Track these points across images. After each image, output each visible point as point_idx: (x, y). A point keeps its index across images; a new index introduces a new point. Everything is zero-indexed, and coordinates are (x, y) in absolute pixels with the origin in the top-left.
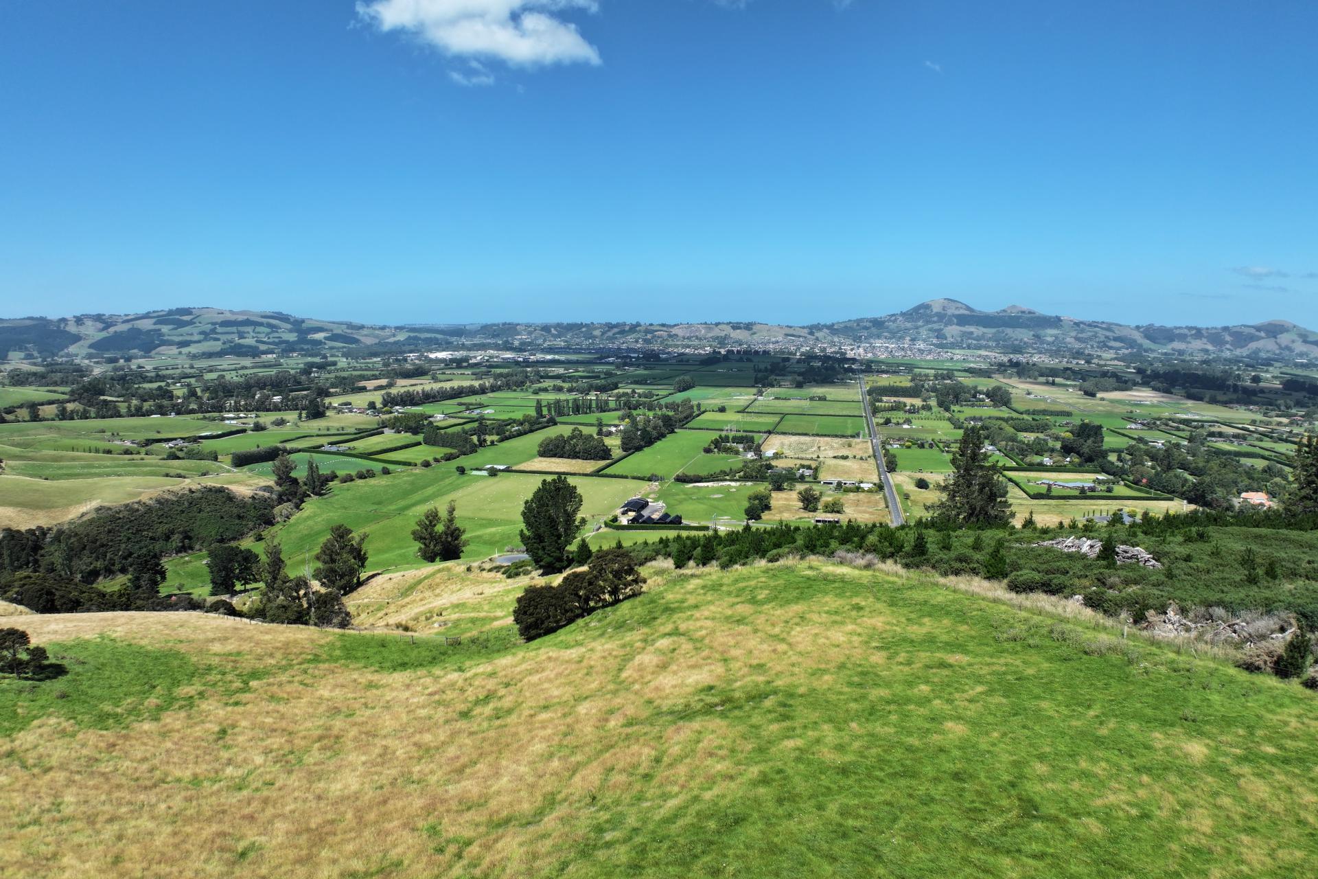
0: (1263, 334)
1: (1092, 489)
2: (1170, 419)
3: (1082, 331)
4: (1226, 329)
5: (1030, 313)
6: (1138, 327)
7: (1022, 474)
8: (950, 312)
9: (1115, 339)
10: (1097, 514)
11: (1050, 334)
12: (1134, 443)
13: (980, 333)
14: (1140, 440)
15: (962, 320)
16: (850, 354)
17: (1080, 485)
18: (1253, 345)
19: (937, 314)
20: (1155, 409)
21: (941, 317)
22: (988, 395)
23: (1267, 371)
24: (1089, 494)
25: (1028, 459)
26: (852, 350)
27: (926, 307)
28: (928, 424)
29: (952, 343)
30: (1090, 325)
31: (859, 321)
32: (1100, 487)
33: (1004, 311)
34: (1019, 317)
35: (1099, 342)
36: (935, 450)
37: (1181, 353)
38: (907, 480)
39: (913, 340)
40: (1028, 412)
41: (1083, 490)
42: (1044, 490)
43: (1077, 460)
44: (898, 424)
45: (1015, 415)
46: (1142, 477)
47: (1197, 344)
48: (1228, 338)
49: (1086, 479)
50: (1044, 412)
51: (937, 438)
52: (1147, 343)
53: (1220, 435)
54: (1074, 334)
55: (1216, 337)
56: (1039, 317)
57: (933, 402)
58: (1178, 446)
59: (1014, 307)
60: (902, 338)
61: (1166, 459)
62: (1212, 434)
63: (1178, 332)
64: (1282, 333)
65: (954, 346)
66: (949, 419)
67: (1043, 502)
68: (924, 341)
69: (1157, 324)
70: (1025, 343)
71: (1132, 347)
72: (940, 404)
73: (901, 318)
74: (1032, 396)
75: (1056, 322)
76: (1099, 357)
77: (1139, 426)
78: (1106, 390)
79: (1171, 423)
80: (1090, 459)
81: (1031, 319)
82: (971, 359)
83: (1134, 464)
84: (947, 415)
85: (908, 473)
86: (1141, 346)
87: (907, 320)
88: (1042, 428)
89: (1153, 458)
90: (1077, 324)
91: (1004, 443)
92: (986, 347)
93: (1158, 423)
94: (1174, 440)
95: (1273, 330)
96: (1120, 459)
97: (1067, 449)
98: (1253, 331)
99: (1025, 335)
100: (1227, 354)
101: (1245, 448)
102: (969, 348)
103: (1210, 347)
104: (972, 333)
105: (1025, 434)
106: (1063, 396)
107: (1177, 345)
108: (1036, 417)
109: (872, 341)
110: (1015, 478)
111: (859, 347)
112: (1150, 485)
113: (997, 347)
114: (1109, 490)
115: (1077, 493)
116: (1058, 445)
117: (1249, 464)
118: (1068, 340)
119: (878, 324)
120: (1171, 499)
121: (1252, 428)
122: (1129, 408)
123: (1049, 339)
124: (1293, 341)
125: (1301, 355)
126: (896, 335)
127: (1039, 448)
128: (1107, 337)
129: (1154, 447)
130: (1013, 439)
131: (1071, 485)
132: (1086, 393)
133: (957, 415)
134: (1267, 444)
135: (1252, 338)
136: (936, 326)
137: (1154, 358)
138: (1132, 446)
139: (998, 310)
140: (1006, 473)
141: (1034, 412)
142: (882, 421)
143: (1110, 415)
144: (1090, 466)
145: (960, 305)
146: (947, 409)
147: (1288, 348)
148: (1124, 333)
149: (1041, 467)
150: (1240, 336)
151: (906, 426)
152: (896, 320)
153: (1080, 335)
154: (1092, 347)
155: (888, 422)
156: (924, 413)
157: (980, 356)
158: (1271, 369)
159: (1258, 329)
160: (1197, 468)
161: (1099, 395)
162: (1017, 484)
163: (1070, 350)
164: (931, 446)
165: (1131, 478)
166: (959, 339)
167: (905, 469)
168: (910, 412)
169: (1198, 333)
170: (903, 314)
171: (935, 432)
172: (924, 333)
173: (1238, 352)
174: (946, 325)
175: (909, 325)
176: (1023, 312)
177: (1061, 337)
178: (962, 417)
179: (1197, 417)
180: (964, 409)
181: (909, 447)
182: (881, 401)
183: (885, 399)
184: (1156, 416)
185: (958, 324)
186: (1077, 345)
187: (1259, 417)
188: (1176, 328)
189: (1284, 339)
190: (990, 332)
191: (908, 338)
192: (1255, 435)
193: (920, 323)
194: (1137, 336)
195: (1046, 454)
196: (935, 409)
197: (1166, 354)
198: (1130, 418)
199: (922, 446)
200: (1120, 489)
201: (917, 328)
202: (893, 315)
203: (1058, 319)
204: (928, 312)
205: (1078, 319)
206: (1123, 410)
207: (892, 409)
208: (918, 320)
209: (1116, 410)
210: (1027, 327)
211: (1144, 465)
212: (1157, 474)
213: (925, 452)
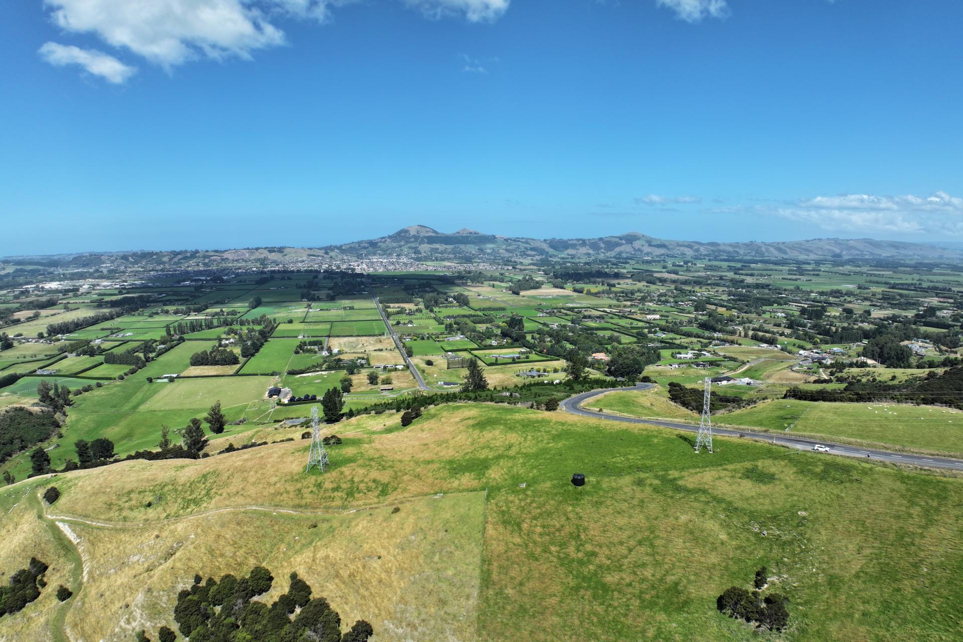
0: (624, 242)
1: (519, 358)
2: (563, 308)
3: (510, 245)
4: (601, 239)
5: (475, 233)
6: (545, 241)
7: (481, 352)
8: (422, 235)
9: (532, 249)
10: (521, 372)
11: (489, 247)
12: (541, 326)
13: (443, 249)
14: (545, 324)
15: (431, 240)
16: (358, 270)
17: (512, 355)
18: (618, 249)
19: (414, 236)
20: (555, 301)
21: (416, 238)
22: (454, 298)
23: (624, 268)
24: (517, 360)
25: (484, 343)
26: (358, 266)
27: (406, 231)
28: (423, 322)
29: (425, 257)
30: (514, 240)
31: (359, 243)
32: (522, 356)
33: (459, 233)
34: (468, 237)
35: (521, 252)
36: (431, 340)
37: (573, 257)
38: (420, 361)
39: (398, 255)
40: (480, 310)
41: (513, 359)
42: (494, 361)
43: (510, 341)
44: (405, 324)
45: (472, 312)
46: (544, 348)
47: (583, 250)
48: (602, 245)
49: (515, 352)
50: (490, 309)
51: (430, 332)
52: (551, 251)
53: (590, 317)
54: (504, 247)
55: (594, 245)
56: (481, 236)
57: (422, 306)
58: (565, 326)
59: (465, 229)
60: (390, 254)
61: (557, 336)
62: (585, 317)
63: (570, 242)
64: (636, 240)
65: (426, 259)
66: (434, 318)
67: (494, 367)
68: (406, 255)
69: (557, 238)
70: (473, 255)
71: (542, 254)
72: (427, 308)
73: (389, 240)
74: (481, 297)
75: (492, 239)
76: (521, 263)
77: (545, 315)
78: (526, 289)
79: (563, 311)
80: (516, 340)
81: (476, 238)
82: (440, 269)
83: (540, 341)
84: (432, 315)
85: (420, 357)
86: (547, 253)
87: (393, 241)
88: (490, 321)
89: (551, 336)
90: (506, 240)
91: (469, 333)
92: (448, 259)
93: (555, 311)
94: (563, 322)
95: (630, 239)
96: (533, 338)
97: (504, 335)
98: (617, 240)
99: (472, 249)
100: (602, 256)
101: (603, 324)
102: (437, 259)
103: (591, 252)
104: (438, 249)
105: (480, 325)
106: (500, 296)
107: (571, 251)
108: (486, 313)
109: (370, 257)
110: (478, 355)
111: (362, 263)
112: (548, 353)
113: (455, 258)
114: (527, 357)
115: (510, 361)
116: (499, 332)
117: (602, 335)
118: (501, 251)
119: (373, 244)
120: (559, 360)
121: (608, 310)
122: (539, 302)
123: (489, 251)
124: (643, 246)
125: (648, 254)
126: (386, 252)
127: (489, 335)
128: (525, 248)
129: (552, 328)
130: (474, 331)
131: (507, 356)
132: (514, 293)
133: (439, 315)
134: (616, 320)
135: (618, 245)
136: (413, 245)
137: (556, 262)
138: (540, 329)
139: (454, 232)
140: (473, 352)
141: (484, 309)
142: (394, 322)
143: (528, 307)
144: (517, 344)
145: (429, 230)
146: (432, 311)
147: (639, 250)
148: (537, 245)
149: (491, 347)
150: (610, 244)
151: (410, 325)
152: (385, 241)
153: (508, 248)
154: (517, 255)
155: (398, 323)
156: (418, 315)
157: (445, 267)
158: (627, 266)
159: (621, 238)
160: (573, 340)
161: (522, 293)
162: (480, 358)
163: (502, 258)
164: (428, 338)
165: (538, 349)
166: (429, 254)
167: (417, 354)
168: (409, 314)
169: (584, 243)
170: (390, 237)
171: (427, 328)
172: (405, 250)
173: (609, 254)
174: (420, 244)
175: (394, 245)
176: (471, 233)
177: (496, 249)
178: (441, 315)
179: (578, 305)
180: (441, 309)
181: (415, 340)
182: (389, 307)
183: (392, 305)
184: (554, 306)
185: (428, 243)
186: (507, 255)
187: (614, 302)
188: (570, 240)
189: (637, 244)
190: (450, 247)
191: (395, 254)
192: (610, 315)
193: (402, 243)
194: (545, 247)
195: (493, 338)
196: (424, 311)
197: (563, 258)
198: (539, 309)
199: (423, 339)
200: (533, 356)
201: (400, 246)
202: (384, 238)
203: (494, 237)
204: (407, 235)
205: (506, 236)
206: (534, 303)
207: (398, 313)
208: (401, 241)
209: (531, 304)
210: (474, 243)
211: (545, 342)
212: (552, 346)
213: (426, 342)
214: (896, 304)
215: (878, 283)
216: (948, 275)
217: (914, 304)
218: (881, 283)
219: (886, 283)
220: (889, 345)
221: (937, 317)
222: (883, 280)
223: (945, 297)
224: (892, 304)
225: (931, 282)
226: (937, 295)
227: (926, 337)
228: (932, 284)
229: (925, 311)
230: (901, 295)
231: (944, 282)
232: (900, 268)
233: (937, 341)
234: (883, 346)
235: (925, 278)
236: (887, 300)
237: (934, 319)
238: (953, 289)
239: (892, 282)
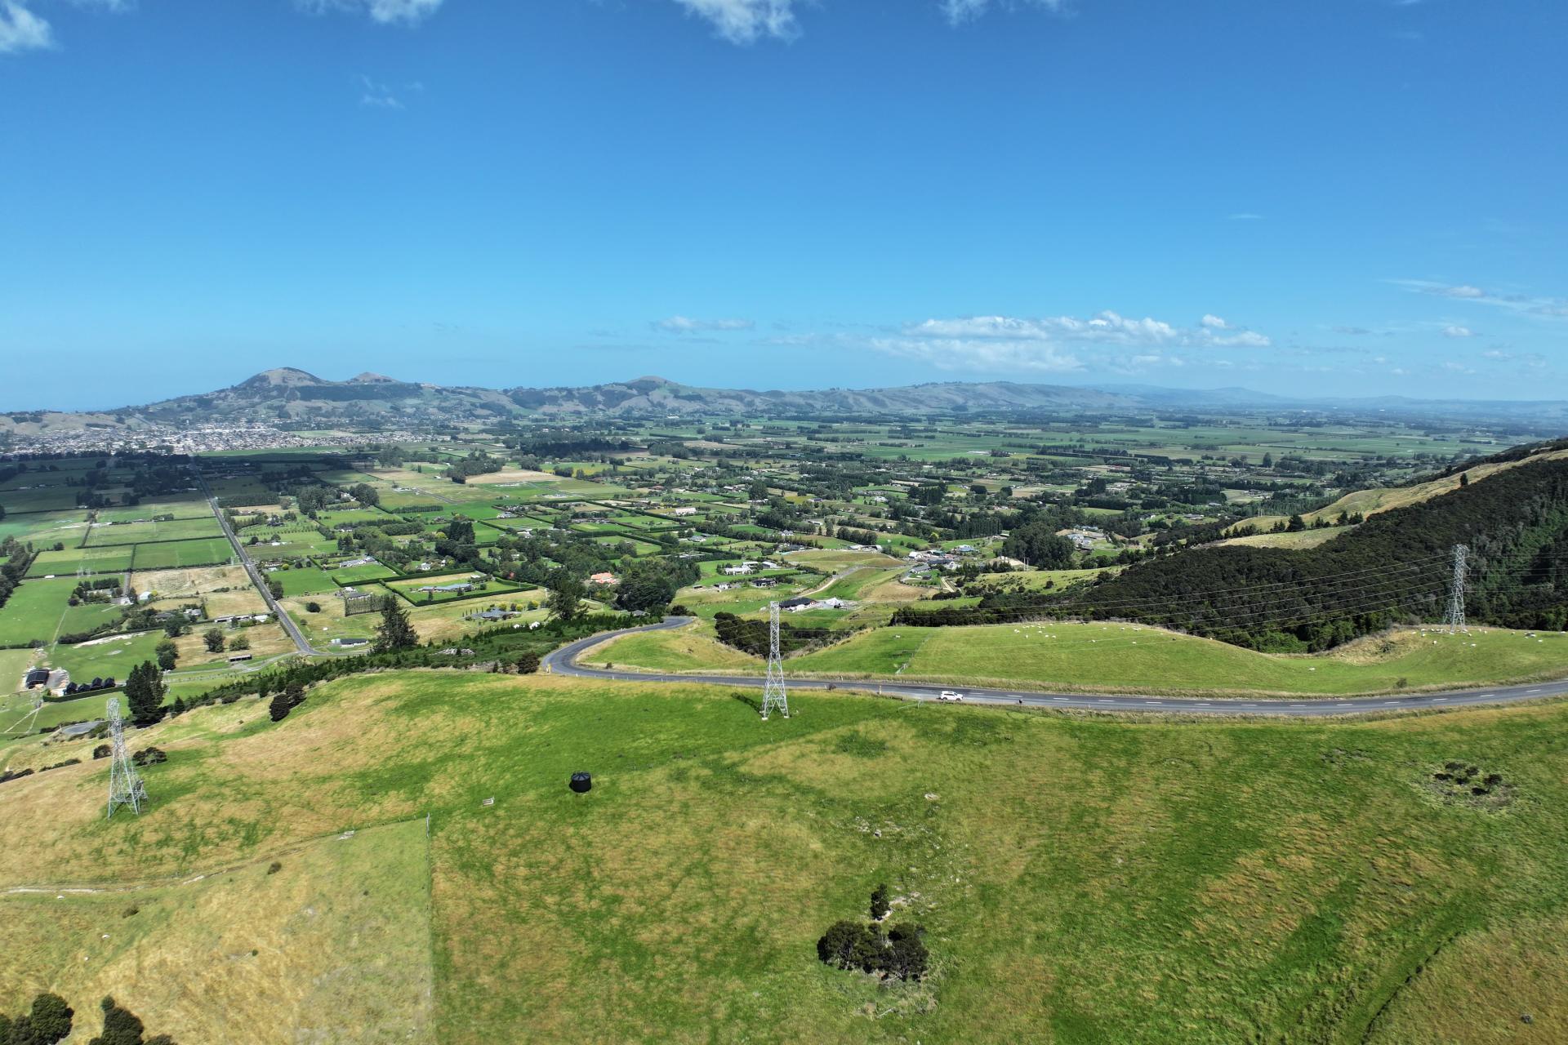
0: (634, 392)
1: (468, 589)
2: (538, 503)
3: (446, 399)
4: (597, 388)
5: (385, 381)
6: (506, 392)
7: (403, 583)
8: (291, 384)
9: (483, 406)
10: (474, 613)
11: (410, 404)
12: (503, 535)
13: (330, 408)
14: (509, 531)
15: (308, 393)
16: (178, 450)
17: (457, 586)
18: (625, 404)
19: (279, 388)
20: (524, 492)
21: (281, 390)
22: (352, 493)
23: (637, 434)
24: (466, 594)
25: (407, 568)
26: (178, 441)
27: (262, 379)
28: (299, 537)
29: (298, 422)
30: (453, 392)
31: (180, 400)
32: (474, 586)
33: (356, 380)
34: (370, 387)
35: (465, 411)
36: (314, 568)
37: (553, 417)
38: (298, 605)
39: (250, 421)
40: (398, 511)
41: (460, 592)
42: (426, 598)
43: (452, 562)
44: (265, 541)
45: (385, 516)
46: (510, 571)
47: (569, 406)
48: (600, 398)
49: (461, 580)
50: (415, 509)
51: (312, 554)
52: (516, 409)
53: (584, 515)
54: (436, 403)
55: (587, 398)
56: (395, 386)
57: (295, 509)
58: (543, 533)
59: (367, 374)
60: (236, 420)
61: (531, 550)
62: (576, 516)
63: (548, 394)
64: (654, 389)
65: (300, 426)
66: (318, 529)
67: (427, 608)
68: (264, 421)
69: (526, 387)
70: (383, 417)
71: (501, 414)
72: (304, 511)
73: (232, 395)
74: (399, 490)
75: (415, 390)
76: (466, 430)
77: (509, 515)
78: (475, 474)
79: (539, 507)
80: (463, 560)
81: (387, 388)
82: (324, 444)
83: (504, 559)
84: (314, 524)
85: (296, 598)
86: (509, 412)
87: (240, 396)
88: (417, 530)
89: (520, 550)
90: (439, 391)
91: (380, 552)
92: (339, 426)
93: (527, 508)
94: (541, 526)
95: (645, 387)
96: (491, 554)
97: (442, 552)
98: (624, 389)
99: (380, 407)
100: (600, 416)
101: (606, 526)
102: (319, 428)
103: (582, 408)
104: (320, 408)
105: (399, 538)
106: (431, 486)
107: (548, 409)
108: (408, 516)
109: (199, 426)
110: (398, 589)
111: (185, 436)
112: (518, 578)
113: (351, 423)
114: (483, 588)
115: (455, 595)
116: (432, 547)
117: (605, 544)
118: (431, 410)
119: (204, 402)
120: (536, 588)
121: (613, 503)
122: (499, 494)
123: (410, 410)
124: (665, 398)
125: (673, 411)
126: (229, 417)
127: (416, 553)
128: (473, 404)
129: (522, 537)
130: (390, 548)
131: (449, 588)
132: (456, 480)
133: (326, 523)
134: (626, 519)
135: (625, 396)
136: (276, 402)
137: (524, 427)
138: (502, 540)
139: (348, 378)
140: (388, 584)
141: (404, 511)
142: (247, 540)
143: (480, 504)
144: (464, 566)
145: (303, 375)
146: (313, 517)
147: (660, 405)
148: (492, 398)
149: (420, 574)
150: (613, 396)
151: (275, 544)
152: (226, 396)
153: (443, 404)
154: (458, 416)
155: (254, 541)
156: (289, 525)
157: (333, 439)
158: (641, 430)
159: (630, 387)
160: (559, 555)
161: (469, 480)
162: (401, 594)
163: (433, 422)
164: (309, 565)
165: (501, 573)
166: (306, 417)
167: (291, 593)
168: (273, 524)
169: (570, 394)
170: (234, 389)
171: (307, 547)
172: (263, 412)
173: (611, 412)
174: (288, 400)
175: (243, 402)
176: (377, 380)
177: (423, 407)
178: (330, 524)
179: (564, 497)
180: (331, 513)
181: (286, 569)
182: (237, 513)
183: (241, 510)
184: (524, 499)
185: (303, 399)
186: (441, 416)
187: (623, 490)
188: (546, 390)
189: (656, 396)
190: (341, 405)
191: (244, 420)
192: (617, 511)
193: (256, 400)
194: (506, 401)
195: (423, 558)
196: (300, 518)
197: (536, 420)
198: (500, 505)
199: (299, 566)
200: (493, 585)
201: (253, 405)
202: (222, 391)
203: (418, 387)
204: (265, 384)
205: (439, 384)
206: (490, 496)
207: (253, 523)
208: (253, 395)
209: (486, 498)
210: (384, 397)
211: (511, 560)
212: (523, 567)
213: (305, 571)
214: (1047, 477)
215: (1020, 446)
216: (1122, 431)
217: (1073, 475)
218: (1025, 447)
219: (1032, 447)
220: (1041, 536)
221: (1108, 494)
222: (1028, 442)
223: (1117, 465)
224: (1042, 477)
225: (1097, 442)
226: (1106, 461)
227: (1093, 522)
228: (1098, 446)
229: (1090, 485)
230: (1054, 464)
231: (1116, 442)
232: (1052, 424)
233: (1108, 527)
234: (1032, 538)
235: (1088, 437)
236: (1035, 471)
237: (1103, 497)
238: (1129, 452)
239: (1042, 444)
